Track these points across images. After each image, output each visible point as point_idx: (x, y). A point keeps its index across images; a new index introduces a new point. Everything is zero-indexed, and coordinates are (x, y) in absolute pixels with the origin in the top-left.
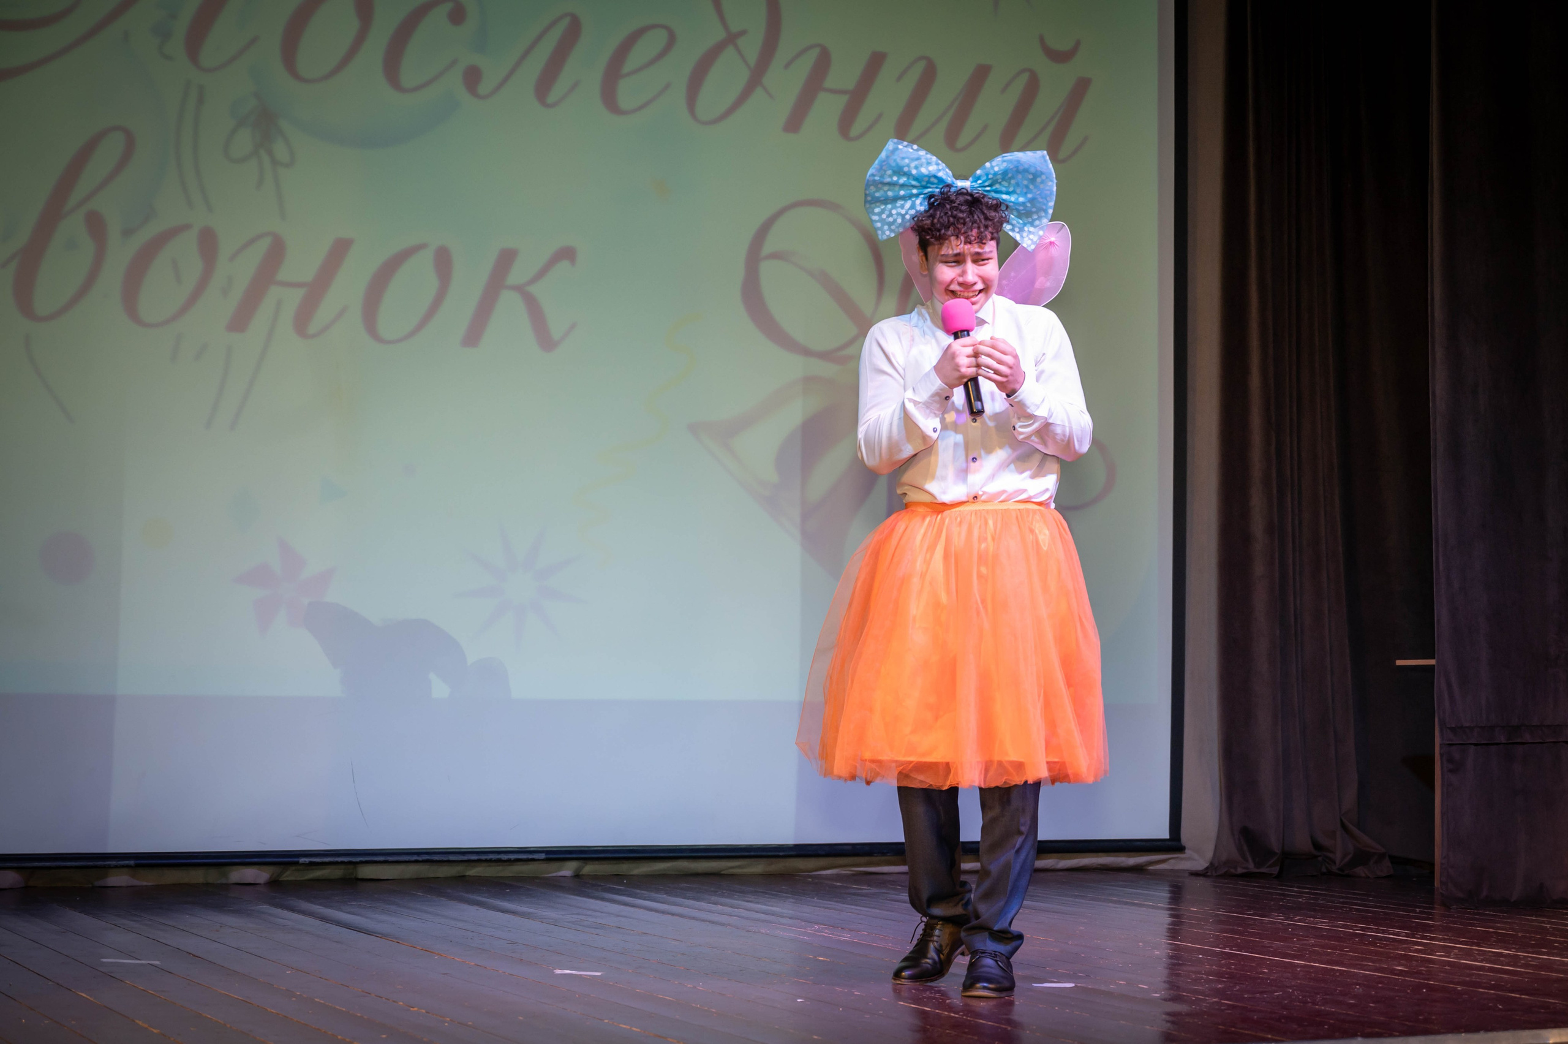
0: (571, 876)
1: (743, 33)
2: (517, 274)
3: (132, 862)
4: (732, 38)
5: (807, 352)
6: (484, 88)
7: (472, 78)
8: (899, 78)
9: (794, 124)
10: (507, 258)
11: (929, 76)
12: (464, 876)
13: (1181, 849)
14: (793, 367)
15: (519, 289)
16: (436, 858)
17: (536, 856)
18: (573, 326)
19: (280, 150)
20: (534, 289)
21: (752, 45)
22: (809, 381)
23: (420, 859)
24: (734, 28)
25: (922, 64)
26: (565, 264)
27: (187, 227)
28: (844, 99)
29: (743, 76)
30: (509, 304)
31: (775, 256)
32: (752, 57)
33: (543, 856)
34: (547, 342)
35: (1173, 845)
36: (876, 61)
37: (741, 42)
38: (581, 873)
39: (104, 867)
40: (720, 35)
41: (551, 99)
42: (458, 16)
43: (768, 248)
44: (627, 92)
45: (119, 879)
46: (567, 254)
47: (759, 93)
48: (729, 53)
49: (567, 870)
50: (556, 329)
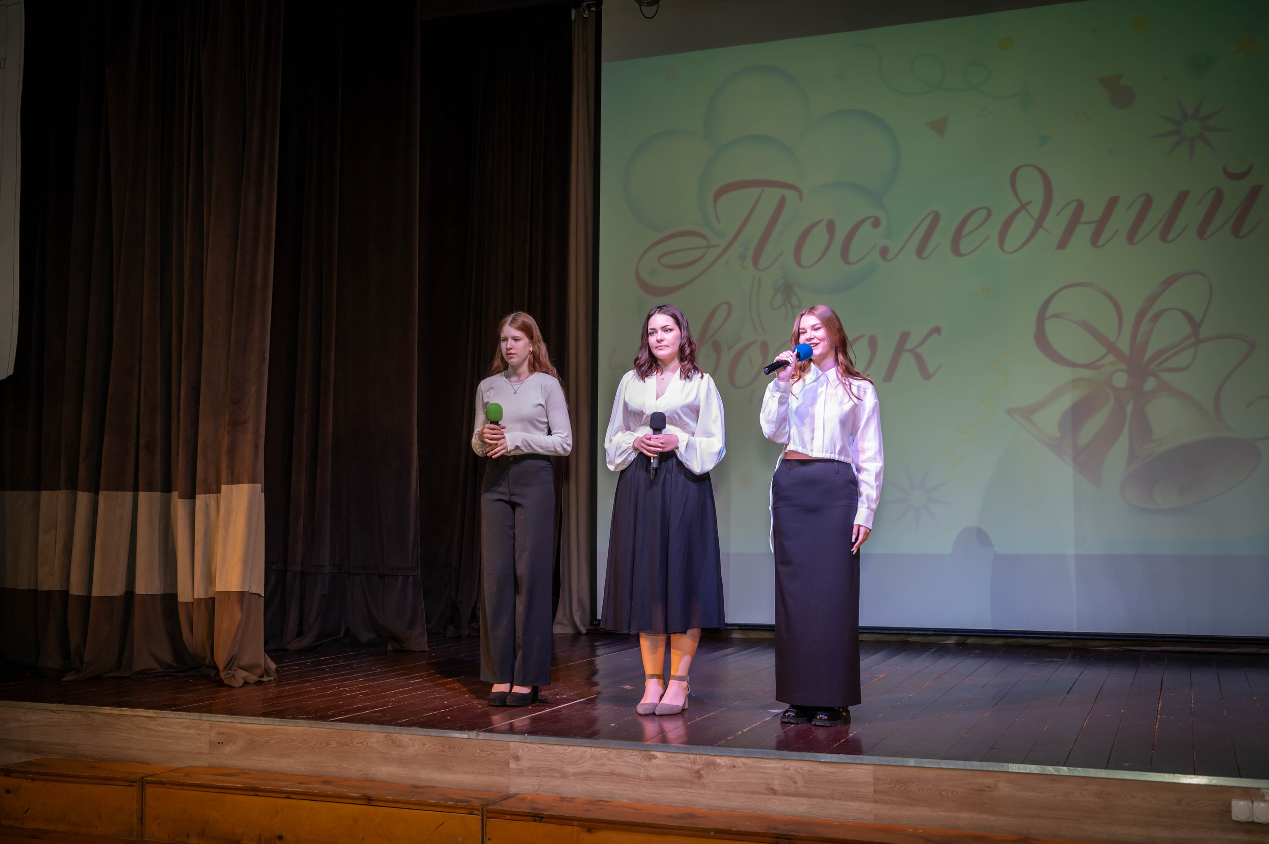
0: (954, 644)
1: (1030, 202)
2: (910, 345)
3: (737, 628)
4: (1023, 206)
5: (1074, 365)
6: (889, 256)
7: (884, 252)
8: (1128, 209)
9: (1063, 244)
10: (905, 337)
11: (1148, 202)
12: (907, 641)
14: (1066, 374)
15: (911, 351)
16: (885, 632)
17: (928, 633)
18: (940, 366)
19: (795, 301)
20: (920, 350)
21: (1035, 209)
22: (1076, 382)
23: (868, 631)
24: (1024, 201)
25: (1143, 198)
26: (935, 336)
27: (754, 342)
28: (1093, 226)
29: (1032, 224)
30: (907, 359)
31: (1055, 316)
32: (1036, 213)
33: (931, 633)
34: (926, 375)
36: (1113, 202)
37: (1029, 207)
38: (966, 642)
39: (730, 629)
40: (1017, 205)
41: (925, 255)
42: (876, 223)
43: (1050, 311)
44: (964, 246)
45: (736, 635)
46: (937, 330)
47: (1041, 231)
48: (1023, 213)
49: (951, 641)
50: (931, 369)
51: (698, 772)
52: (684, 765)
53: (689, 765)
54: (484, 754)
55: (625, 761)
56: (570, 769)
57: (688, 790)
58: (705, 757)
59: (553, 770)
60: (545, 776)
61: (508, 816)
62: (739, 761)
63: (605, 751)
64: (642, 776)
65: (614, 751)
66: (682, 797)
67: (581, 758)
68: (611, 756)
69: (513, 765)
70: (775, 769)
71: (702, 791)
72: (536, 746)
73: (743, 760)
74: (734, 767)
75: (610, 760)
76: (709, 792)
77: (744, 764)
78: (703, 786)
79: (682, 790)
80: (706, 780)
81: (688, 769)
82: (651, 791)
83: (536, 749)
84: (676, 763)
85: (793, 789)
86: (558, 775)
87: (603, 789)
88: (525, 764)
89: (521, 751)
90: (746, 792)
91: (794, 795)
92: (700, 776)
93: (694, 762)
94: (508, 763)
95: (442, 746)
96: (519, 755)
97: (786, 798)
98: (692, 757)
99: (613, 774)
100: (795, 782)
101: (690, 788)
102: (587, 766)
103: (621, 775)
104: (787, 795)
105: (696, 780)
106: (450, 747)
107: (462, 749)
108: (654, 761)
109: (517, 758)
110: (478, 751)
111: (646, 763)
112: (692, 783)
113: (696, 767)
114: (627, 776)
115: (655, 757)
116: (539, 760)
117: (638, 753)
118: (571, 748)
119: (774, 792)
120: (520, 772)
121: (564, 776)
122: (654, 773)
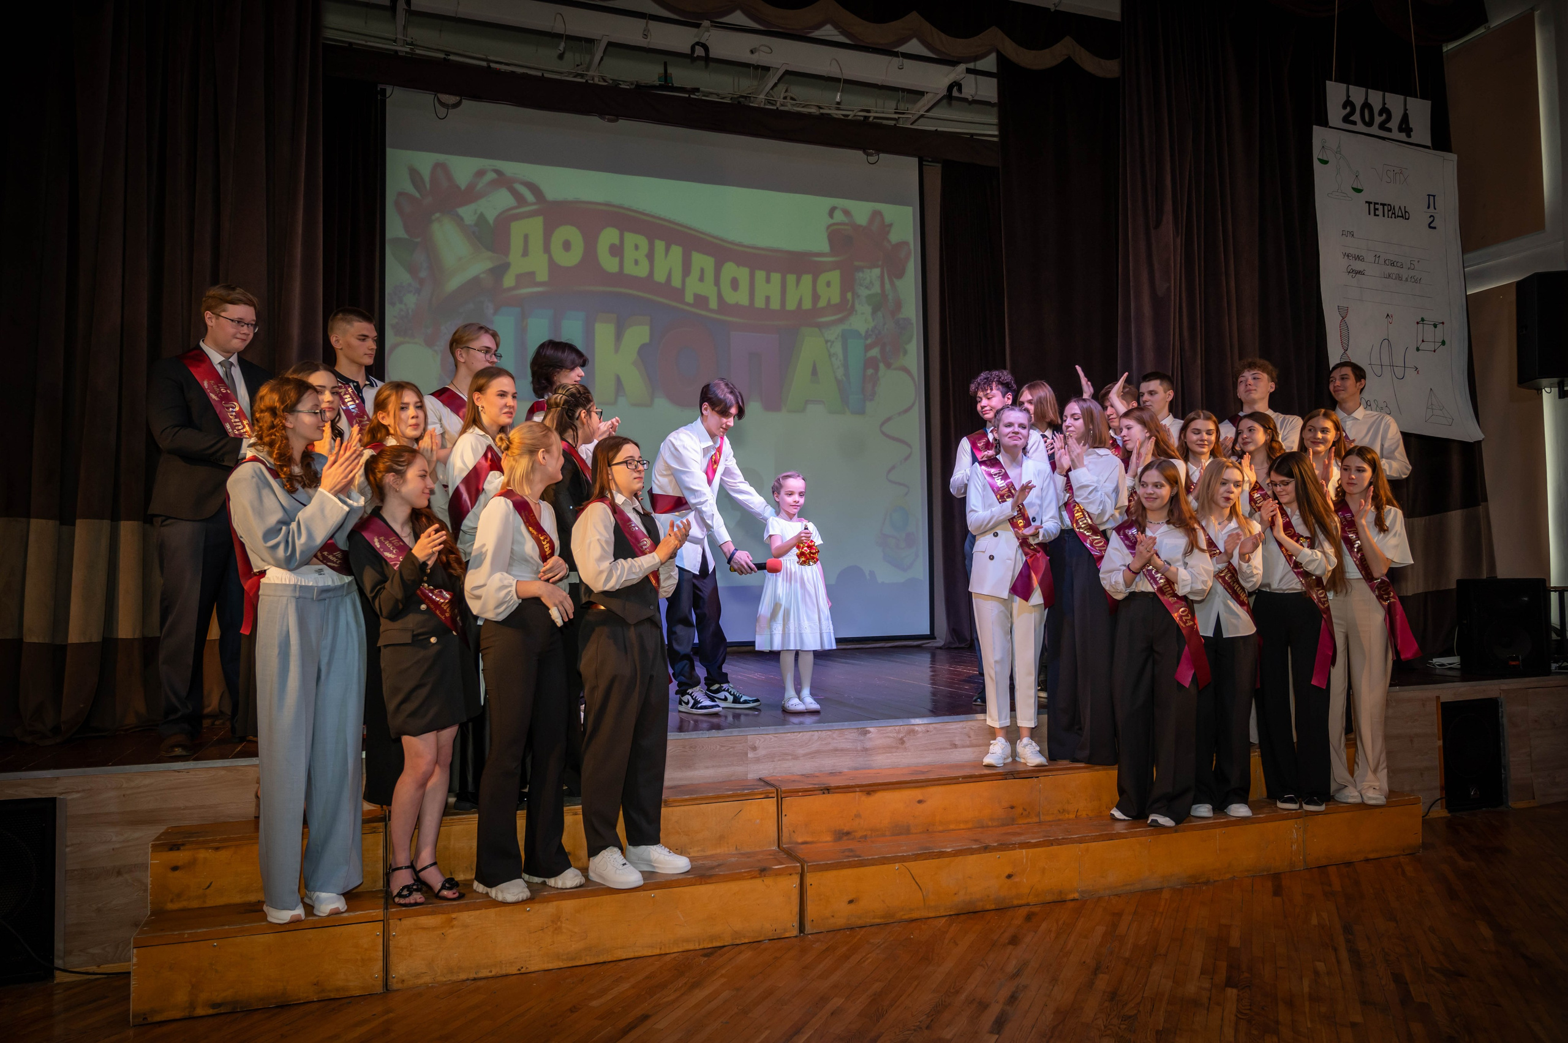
13: (935, 638)
35: (932, 636)
51: (901, 739)
52: (891, 735)
53: (895, 735)
54: (723, 749)
55: (846, 739)
56: (801, 751)
57: (894, 754)
58: (906, 727)
59: (786, 754)
60: (779, 760)
61: (800, 794)
62: (931, 726)
63: (829, 733)
64: (859, 748)
65: (837, 732)
66: (889, 761)
67: (810, 741)
68: (835, 736)
69: (751, 755)
70: (956, 729)
71: (905, 753)
72: (770, 736)
73: (934, 725)
74: (928, 731)
75: (833, 739)
76: (909, 753)
77: (935, 728)
78: (905, 749)
79: (890, 754)
80: (907, 745)
81: (894, 738)
82: (866, 759)
83: (771, 739)
84: (887, 735)
85: (968, 743)
86: (790, 757)
87: (828, 763)
88: (761, 752)
89: (757, 742)
90: (936, 749)
91: (969, 747)
92: (902, 741)
93: (899, 732)
94: (747, 754)
95: (684, 747)
96: (756, 745)
97: (963, 749)
98: (897, 728)
99: (836, 750)
100: (970, 737)
101: (896, 752)
102: (815, 747)
103: (842, 750)
104: (964, 747)
105: (900, 746)
106: (691, 747)
107: (703, 747)
108: (868, 735)
109: (754, 748)
110: (718, 747)
111: (862, 738)
112: (897, 748)
113: (901, 735)
114: (847, 750)
115: (869, 732)
116: (774, 748)
117: (856, 731)
118: (801, 734)
119: (955, 746)
120: (758, 760)
121: (796, 757)
122: (868, 745)
